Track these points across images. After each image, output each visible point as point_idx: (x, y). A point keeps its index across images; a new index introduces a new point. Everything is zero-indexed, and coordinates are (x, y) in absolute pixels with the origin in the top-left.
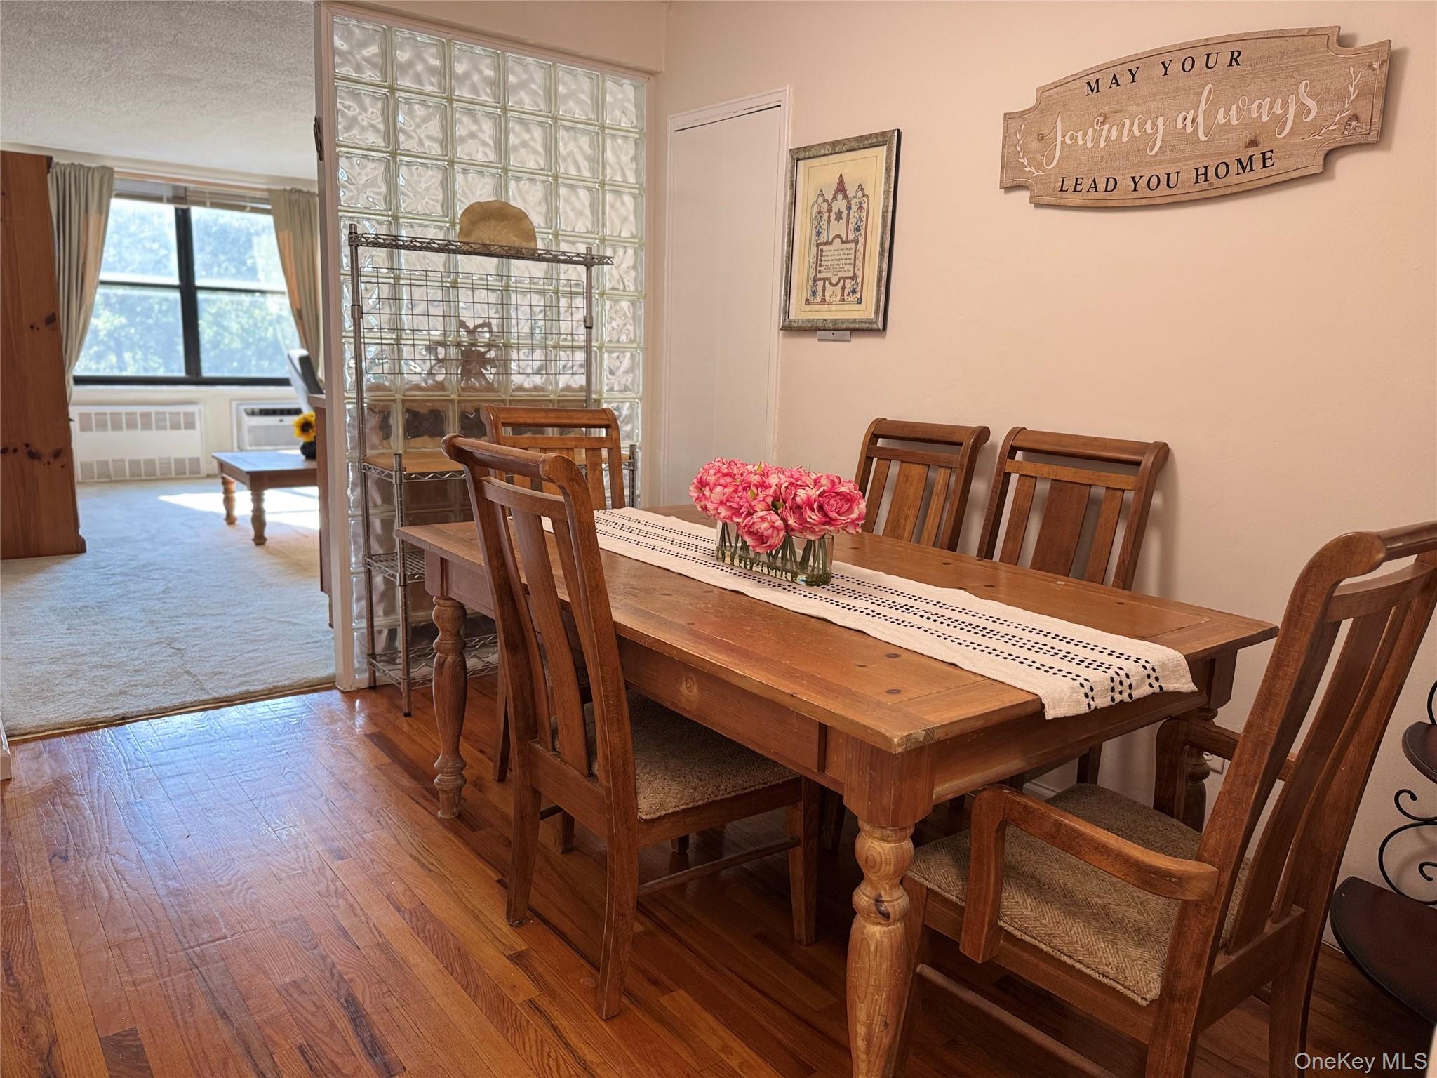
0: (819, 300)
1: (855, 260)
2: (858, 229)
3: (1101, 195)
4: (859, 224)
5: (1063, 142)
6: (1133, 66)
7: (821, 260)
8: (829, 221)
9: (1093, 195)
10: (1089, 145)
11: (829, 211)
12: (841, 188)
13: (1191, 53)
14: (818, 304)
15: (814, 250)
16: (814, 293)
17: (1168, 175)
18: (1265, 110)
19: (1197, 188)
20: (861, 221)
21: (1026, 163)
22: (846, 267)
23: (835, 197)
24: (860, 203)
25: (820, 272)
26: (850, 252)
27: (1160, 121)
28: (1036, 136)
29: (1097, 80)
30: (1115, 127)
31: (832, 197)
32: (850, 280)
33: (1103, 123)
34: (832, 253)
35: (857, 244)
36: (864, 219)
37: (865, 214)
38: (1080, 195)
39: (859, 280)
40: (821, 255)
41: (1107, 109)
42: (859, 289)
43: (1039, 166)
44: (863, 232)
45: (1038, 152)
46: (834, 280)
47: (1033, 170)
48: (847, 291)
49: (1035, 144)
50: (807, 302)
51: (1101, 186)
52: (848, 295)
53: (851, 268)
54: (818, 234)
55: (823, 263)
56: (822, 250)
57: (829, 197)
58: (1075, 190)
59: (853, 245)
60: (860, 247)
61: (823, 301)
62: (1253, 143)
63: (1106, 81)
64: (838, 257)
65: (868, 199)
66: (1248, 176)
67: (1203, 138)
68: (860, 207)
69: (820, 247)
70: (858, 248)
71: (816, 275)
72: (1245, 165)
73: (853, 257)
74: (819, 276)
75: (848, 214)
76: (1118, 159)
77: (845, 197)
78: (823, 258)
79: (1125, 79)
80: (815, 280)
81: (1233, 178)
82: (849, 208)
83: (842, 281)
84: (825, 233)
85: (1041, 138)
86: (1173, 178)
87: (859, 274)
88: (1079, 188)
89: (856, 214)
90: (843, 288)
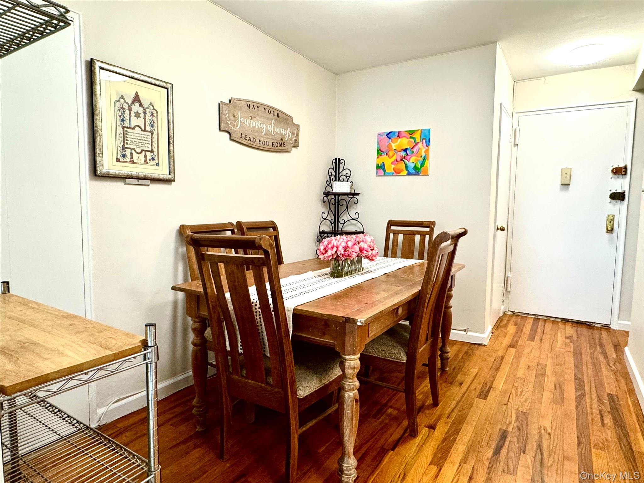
0: (129, 160)
1: (152, 142)
2: (152, 126)
3: (252, 143)
4: (152, 123)
5: (241, 121)
6: (258, 105)
7: (126, 137)
8: (130, 115)
9: (249, 142)
10: (248, 125)
11: (130, 110)
12: (137, 99)
13: (270, 109)
14: (127, 162)
15: (120, 130)
16: (124, 156)
17: (267, 142)
18: (283, 131)
19: (272, 148)
20: (154, 123)
21: (230, 123)
22: (146, 145)
23: (133, 103)
24: (152, 113)
25: (127, 144)
26: (148, 137)
27: (264, 125)
28: (232, 115)
29: (249, 105)
30: (254, 122)
31: (131, 102)
32: (149, 153)
33: (251, 119)
34: (135, 134)
35: (152, 134)
36: (156, 122)
37: (155, 119)
38: (246, 141)
39: (156, 153)
40: (127, 134)
41: (252, 115)
42: (156, 158)
43: (234, 126)
44: (156, 129)
45: (234, 121)
46: (139, 150)
47: (232, 127)
48: (148, 158)
49: (232, 117)
50: (118, 160)
51: (252, 140)
52: (150, 160)
53: (150, 146)
54: (123, 121)
55: (128, 139)
56: (126, 131)
57: (130, 102)
58: (245, 139)
59: (150, 134)
60: (155, 136)
61: (132, 161)
62: (282, 139)
63: (251, 107)
64: (140, 138)
65: (157, 112)
66: (281, 148)
67: (273, 135)
68: (152, 115)
69: (125, 129)
70: (153, 136)
71: (124, 145)
72: (281, 145)
73: (150, 140)
74: (126, 146)
75: (145, 116)
76: (255, 133)
77: (141, 105)
78: (128, 136)
79: (256, 108)
80: (124, 148)
81: (279, 148)
82: (145, 113)
83: (144, 152)
84: (128, 122)
85: (234, 116)
86: (268, 143)
87: (155, 150)
88: (246, 138)
89: (150, 118)
90: (145, 156)
